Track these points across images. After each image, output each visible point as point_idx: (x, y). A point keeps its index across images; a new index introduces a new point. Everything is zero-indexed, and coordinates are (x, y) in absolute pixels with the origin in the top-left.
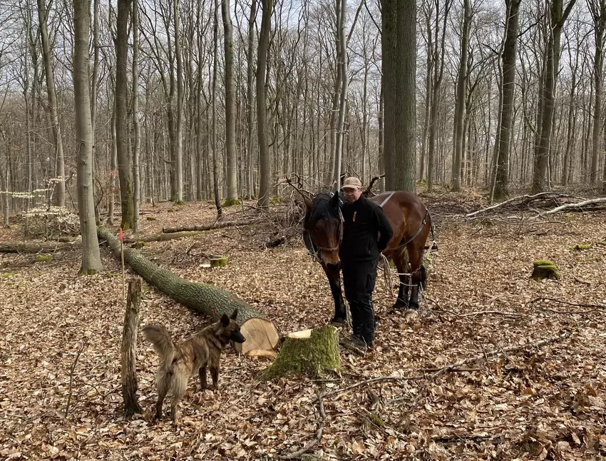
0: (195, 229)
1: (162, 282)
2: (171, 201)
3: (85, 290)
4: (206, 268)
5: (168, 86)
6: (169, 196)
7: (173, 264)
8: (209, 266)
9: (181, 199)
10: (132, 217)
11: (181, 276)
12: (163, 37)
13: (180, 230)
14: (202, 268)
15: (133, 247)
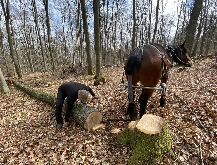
0: (39, 77)
1: (33, 94)
2: (31, 72)
3: (2, 100)
4: (47, 87)
5: (26, 48)
6: (30, 71)
7: (35, 86)
8: (47, 86)
9: (34, 71)
10: (21, 76)
11: (39, 90)
12: (22, 36)
13: (35, 78)
14: (45, 87)
15: (22, 83)
